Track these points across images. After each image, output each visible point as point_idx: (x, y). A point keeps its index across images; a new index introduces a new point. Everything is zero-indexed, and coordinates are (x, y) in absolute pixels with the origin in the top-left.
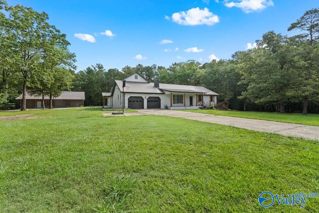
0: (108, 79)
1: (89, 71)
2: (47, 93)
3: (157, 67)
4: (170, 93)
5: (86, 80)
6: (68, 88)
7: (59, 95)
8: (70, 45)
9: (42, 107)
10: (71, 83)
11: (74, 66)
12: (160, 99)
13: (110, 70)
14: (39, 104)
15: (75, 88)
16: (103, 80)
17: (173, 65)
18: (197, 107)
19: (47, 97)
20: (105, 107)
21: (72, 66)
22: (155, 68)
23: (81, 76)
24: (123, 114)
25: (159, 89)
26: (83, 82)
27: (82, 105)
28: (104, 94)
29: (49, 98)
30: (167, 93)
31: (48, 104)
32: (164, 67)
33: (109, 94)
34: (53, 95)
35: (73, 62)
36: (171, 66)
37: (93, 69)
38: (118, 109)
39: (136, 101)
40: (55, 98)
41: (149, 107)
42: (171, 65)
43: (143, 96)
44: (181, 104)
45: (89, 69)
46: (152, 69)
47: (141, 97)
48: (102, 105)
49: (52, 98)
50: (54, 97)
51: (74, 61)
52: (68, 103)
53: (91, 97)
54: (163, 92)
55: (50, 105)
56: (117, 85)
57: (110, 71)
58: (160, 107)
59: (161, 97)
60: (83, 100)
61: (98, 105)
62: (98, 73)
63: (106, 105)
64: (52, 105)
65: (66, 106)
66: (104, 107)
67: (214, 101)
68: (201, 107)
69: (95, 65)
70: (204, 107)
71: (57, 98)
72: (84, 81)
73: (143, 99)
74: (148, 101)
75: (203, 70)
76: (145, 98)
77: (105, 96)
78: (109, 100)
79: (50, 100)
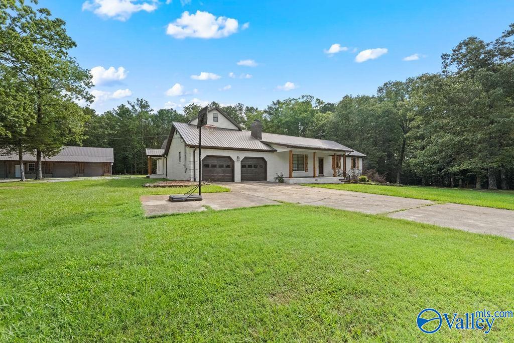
0: (158, 127)
1: (123, 111)
2: (29, 149)
3: (244, 109)
4: (289, 149)
5: (117, 128)
6: (77, 140)
7: (58, 152)
8: (76, 46)
10: (83, 129)
11: (89, 96)
12: (266, 162)
13: (162, 110)
16: (148, 129)
17: (274, 104)
18: (336, 179)
19: (30, 157)
20: (152, 176)
21: (84, 94)
22: (241, 110)
23: (108, 119)
24: (200, 200)
25: (262, 142)
26: (111, 129)
27: (108, 172)
28: (149, 152)
29: (35, 159)
30: (280, 150)
31: (32, 170)
32: (257, 109)
33: (161, 152)
34: (44, 152)
35: (86, 87)
36: (270, 106)
37: (131, 108)
38: (182, 184)
39: (218, 166)
40: (47, 159)
41: (244, 179)
42: (270, 104)
43: (234, 155)
44: (303, 173)
45: (122, 107)
46: (236, 111)
47: (229, 158)
48: (146, 172)
49: (42, 159)
50: (46, 155)
51: (87, 84)
52: (80, 169)
53: (125, 158)
54: (271, 148)
56: (177, 131)
57: (161, 112)
58: (266, 179)
59: (267, 157)
60: (110, 163)
61: (140, 173)
62: (139, 116)
63: (154, 172)
64: (41, 172)
65: (77, 175)
66: (148, 177)
67: (358, 167)
68: (343, 178)
69: (134, 101)
70: (347, 180)
71: (53, 159)
72: (113, 128)
73: (233, 162)
74: (243, 166)
75: (329, 112)
76: (238, 159)
77: (151, 156)
78: (160, 163)
79: (37, 162)
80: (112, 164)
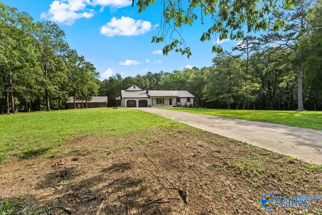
1: (111, 80)
2: (84, 99)
7: (91, 99)
9: (81, 108)
10: (98, 91)
12: (147, 101)
14: (79, 105)
15: (101, 94)
18: (172, 106)
19: (84, 101)
25: (147, 95)
27: (106, 106)
31: (85, 106)
34: (88, 100)
37: (114, 78)
40: (89, 102)
41: (139, 106)
45: (111, 78)
47: (135, 100)
49: (87, 102)
52: (96, 105)
53: (112, 100)
54: (149, 96)
55: (86, 107)
58: (147, 106)
60: (106, 103)
62: (117, 81)
69: (115, 75)
70: (177, 106)
71: (90, 102)
72: (107, 88)
74: (139, 103)
76: (137, 101)
79: (86, 103)
80: (107, 103)
